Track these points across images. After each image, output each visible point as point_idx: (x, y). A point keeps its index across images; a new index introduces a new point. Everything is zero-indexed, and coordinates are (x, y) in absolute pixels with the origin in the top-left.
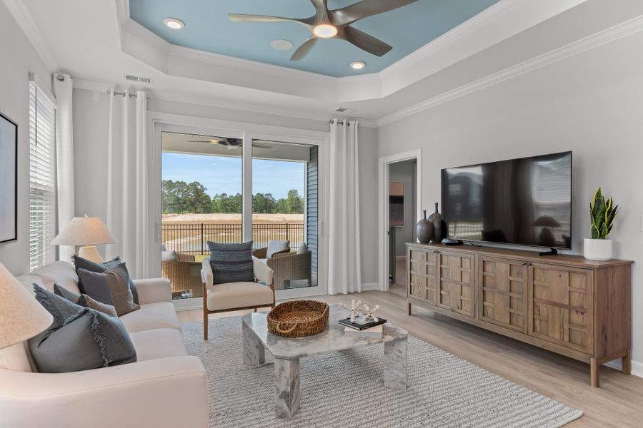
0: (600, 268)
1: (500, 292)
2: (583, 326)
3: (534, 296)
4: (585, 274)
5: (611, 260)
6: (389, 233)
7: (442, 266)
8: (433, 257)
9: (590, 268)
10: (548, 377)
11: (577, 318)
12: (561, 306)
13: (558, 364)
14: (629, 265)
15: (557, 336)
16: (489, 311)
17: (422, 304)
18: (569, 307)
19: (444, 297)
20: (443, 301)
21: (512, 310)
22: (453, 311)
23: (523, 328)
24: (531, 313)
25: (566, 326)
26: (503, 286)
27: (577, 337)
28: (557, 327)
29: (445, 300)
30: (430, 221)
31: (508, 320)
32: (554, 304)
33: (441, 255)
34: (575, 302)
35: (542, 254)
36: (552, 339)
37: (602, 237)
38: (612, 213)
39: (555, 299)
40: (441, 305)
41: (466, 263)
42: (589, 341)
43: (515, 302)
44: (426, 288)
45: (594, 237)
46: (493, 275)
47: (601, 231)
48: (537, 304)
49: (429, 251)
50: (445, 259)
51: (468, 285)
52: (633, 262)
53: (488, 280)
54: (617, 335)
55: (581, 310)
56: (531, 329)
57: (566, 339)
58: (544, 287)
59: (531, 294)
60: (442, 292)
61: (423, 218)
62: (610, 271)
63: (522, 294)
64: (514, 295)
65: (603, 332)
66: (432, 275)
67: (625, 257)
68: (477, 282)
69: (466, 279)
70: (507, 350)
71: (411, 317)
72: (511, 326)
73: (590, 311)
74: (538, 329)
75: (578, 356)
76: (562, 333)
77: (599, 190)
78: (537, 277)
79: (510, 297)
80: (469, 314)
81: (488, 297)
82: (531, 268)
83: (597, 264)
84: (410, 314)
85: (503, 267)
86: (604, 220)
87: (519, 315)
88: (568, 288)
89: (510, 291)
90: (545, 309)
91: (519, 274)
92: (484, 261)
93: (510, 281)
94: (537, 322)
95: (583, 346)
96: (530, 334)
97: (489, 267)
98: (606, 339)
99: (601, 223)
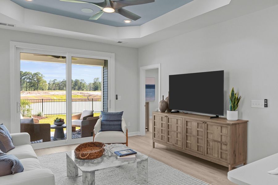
0: (233, 124)
1: (194, 136)
2: (226, 151)
3: (207, 138)
4: (227, 127)
5: (238, 120)
6: (145, 106)
7: (169, 124)
8: (165, 119)
9: (228, 124)
10: (211, 174)
11: (224, 147)
12: (218, 142)
13: (217, 168)
14: (246, 122)
15: (216, 156)
16: (189, 145)
17: (159, 142)
18: (221, 143)
19: (169, 139)
20: (169, 141)
21: (198, 144)
22: (174, 145)
23: (203, 152)
24: (206, 145)
25: (220, 151)
26: (195, 133)
27: (224, 156)
28: (216, 152)
29: (170, 140)
30: (166, 101)
31: (197, 149)
32: (215, 141)
33: (168, 118)
34: (224, 139)
35: (212, 118)
36: (214, 157)
37: (234, 110)
38: (238, 100)
39: (216, 139)
40: (168, 143)
41: (179, 122)
42: (228, 157)
43: (200, 140)
44: (161, 134)
45: (231, 110)
46: (190, 128)
47: (234, 108)
48: (209, 141)
49: (163, 116)
50: (170, 120)
51: (180, 133)
52: (248, 121)
53: (189, 130)
54: (241, 154)
55: (225, 143)
56: (206, 153)
57: (220, 157)
58: (211, 133)
59: (206, 137)
60: (169, 136)
61: (162, 99)
62: (237, 125)
63: (202, 137)
64: (199, 137)
65: (234, 153)
66: (164, 128)
67: (245, 119)
68: (184, 131)
69: (179, 130)
70: (196, 163)
71: (155, 149)
72: (198, 152)
73: (229, 144)
74: (209, 152)
75: (224, 164)
76: (218, 154)
77: (233, 89)
78: (209, 129)
79: (198, 138)
80: (180, 146)
81: (189, 138)
82: (206, 124)
83: (231, 123)
84: (154, 147)
85: (195, 124)
86: (235, 102)
87: (201, 146)
88: (221, 134)
89: (198, 135)
90: (212, 143)
91: (201, 127)
92: (187, 121)
93: (198, 130)
94: (209, 149)
95: (226, 160)
96: (206, 155)
97: (189, 124)
98: (235, 156)
99: (234, 104)
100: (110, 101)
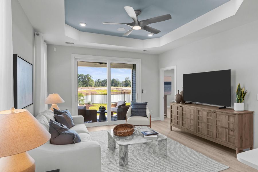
0: (239, 114)
1: (204, 123)
2: (234, 136)
3: (216, 124)
4: (234, 116)
5: (244, 111)
6: (164, 98)
7: (183, 112)
8: (180, 108)
9: (235, 114)
10: (220, 154)
11: (231, 133)
12: (226, 128)
13: (226, 150)
14: (252, 113)
15: (225, 140)
16: (200, 130)
17: (176, 126)
18: (229, 129)
19: (184, 124)
20: (184, 125)
21: (208, 129)
22: (187, 129)
23: (212, 136)
24: (215, 130)
25: (228, 136)
26: (205, 120)
27: (231, 140)
28: (224, 136)
29: (185, 125)
30: (180, 94)
31: (207, 133)
32: (223, 127)
33: (183, 108)
34: (231, 126)
35: (220, 108)
36: (223, 140)
37: (241, 102)
38: (244, 94)
40: (183, 127)
41: (192, 111)
42: (236, 141)
43: (210, 127)
44: (177, 120)
45: (238, 102)
46: (201, 116)
47: (240, 101)
48: (218, 127)
49: (178, 106)
50: (184, 109)
51: (192, 120)
52: (254, 112)
53: (200, 118)
54: (247, 140)
55: (233, 130)
56: (215, 137)
57: (228, 141)
58: (220, 121)
59: (215, 124)
60: (183, 122)
61: (177, 93)
62: (244, 115)
63: (212, 123)
64: (209, 124)
65: (241, 138)
66: (179, 115)
67: (250, 110)
68: (196, 118)
69: (192, 117)
70: (207, 144)
71: (172, 131)
72: (208, 135)
73: (236, 131)
74: (218, 137)
75: (232, 147)
76: (226, 138)
77: (239, 84)
78: (217, 117)
79: (208, 124)
80: (193, 130)
81: (200, 124)
82: (215, 114)
83: (238, 113)
84: (171, 130)
85: (205, 113)
86: (241, 96)
87: (211, 131)
88: (228, 122)
89: (208, 122)
90: (220, 129)
91: (211, 116)
92: (198, 111)
93: (208, 118)
94: (217, 134)
95: (234, 143)
96: (215, 138)
97: (200, 113)
98: (242, 141)
99: (240, 97)
100: (138, 94)
